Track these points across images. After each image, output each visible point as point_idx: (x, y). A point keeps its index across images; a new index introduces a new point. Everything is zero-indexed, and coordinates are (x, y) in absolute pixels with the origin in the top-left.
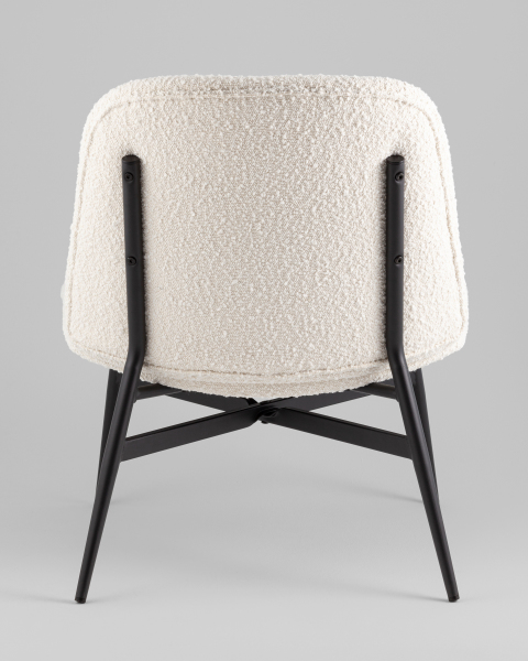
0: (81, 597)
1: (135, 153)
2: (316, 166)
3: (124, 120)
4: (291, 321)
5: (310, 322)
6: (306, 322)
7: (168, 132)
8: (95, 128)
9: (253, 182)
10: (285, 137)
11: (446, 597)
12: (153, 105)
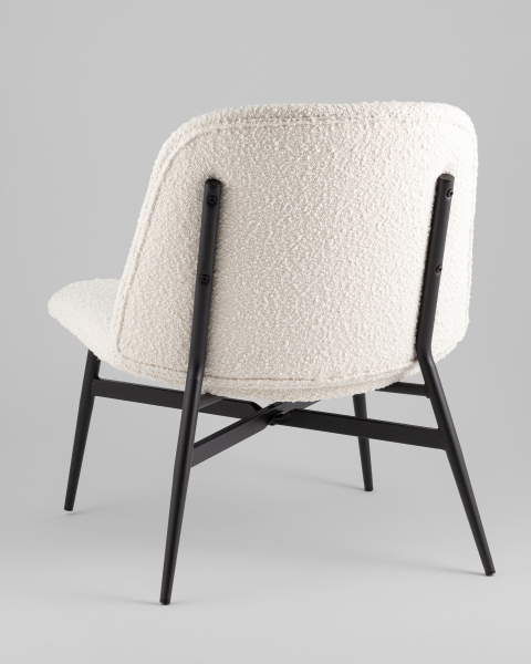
0: (165, 600)
1: (217, 177)
2: (386, 185)
3: (211, 146)
4: (347, 329)
5: (363, 329)
6: (359, 328)
7: (257, 157)
8: (177, 155)
9: (331, 201)
10: (364, 159)
11: (483, 571)
12: (245, 132)
